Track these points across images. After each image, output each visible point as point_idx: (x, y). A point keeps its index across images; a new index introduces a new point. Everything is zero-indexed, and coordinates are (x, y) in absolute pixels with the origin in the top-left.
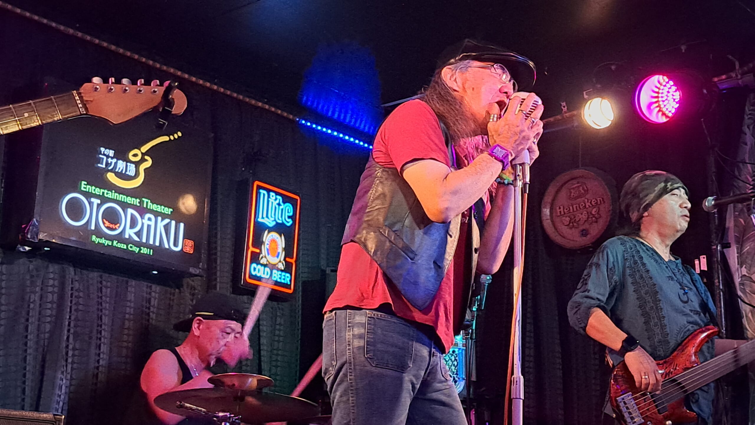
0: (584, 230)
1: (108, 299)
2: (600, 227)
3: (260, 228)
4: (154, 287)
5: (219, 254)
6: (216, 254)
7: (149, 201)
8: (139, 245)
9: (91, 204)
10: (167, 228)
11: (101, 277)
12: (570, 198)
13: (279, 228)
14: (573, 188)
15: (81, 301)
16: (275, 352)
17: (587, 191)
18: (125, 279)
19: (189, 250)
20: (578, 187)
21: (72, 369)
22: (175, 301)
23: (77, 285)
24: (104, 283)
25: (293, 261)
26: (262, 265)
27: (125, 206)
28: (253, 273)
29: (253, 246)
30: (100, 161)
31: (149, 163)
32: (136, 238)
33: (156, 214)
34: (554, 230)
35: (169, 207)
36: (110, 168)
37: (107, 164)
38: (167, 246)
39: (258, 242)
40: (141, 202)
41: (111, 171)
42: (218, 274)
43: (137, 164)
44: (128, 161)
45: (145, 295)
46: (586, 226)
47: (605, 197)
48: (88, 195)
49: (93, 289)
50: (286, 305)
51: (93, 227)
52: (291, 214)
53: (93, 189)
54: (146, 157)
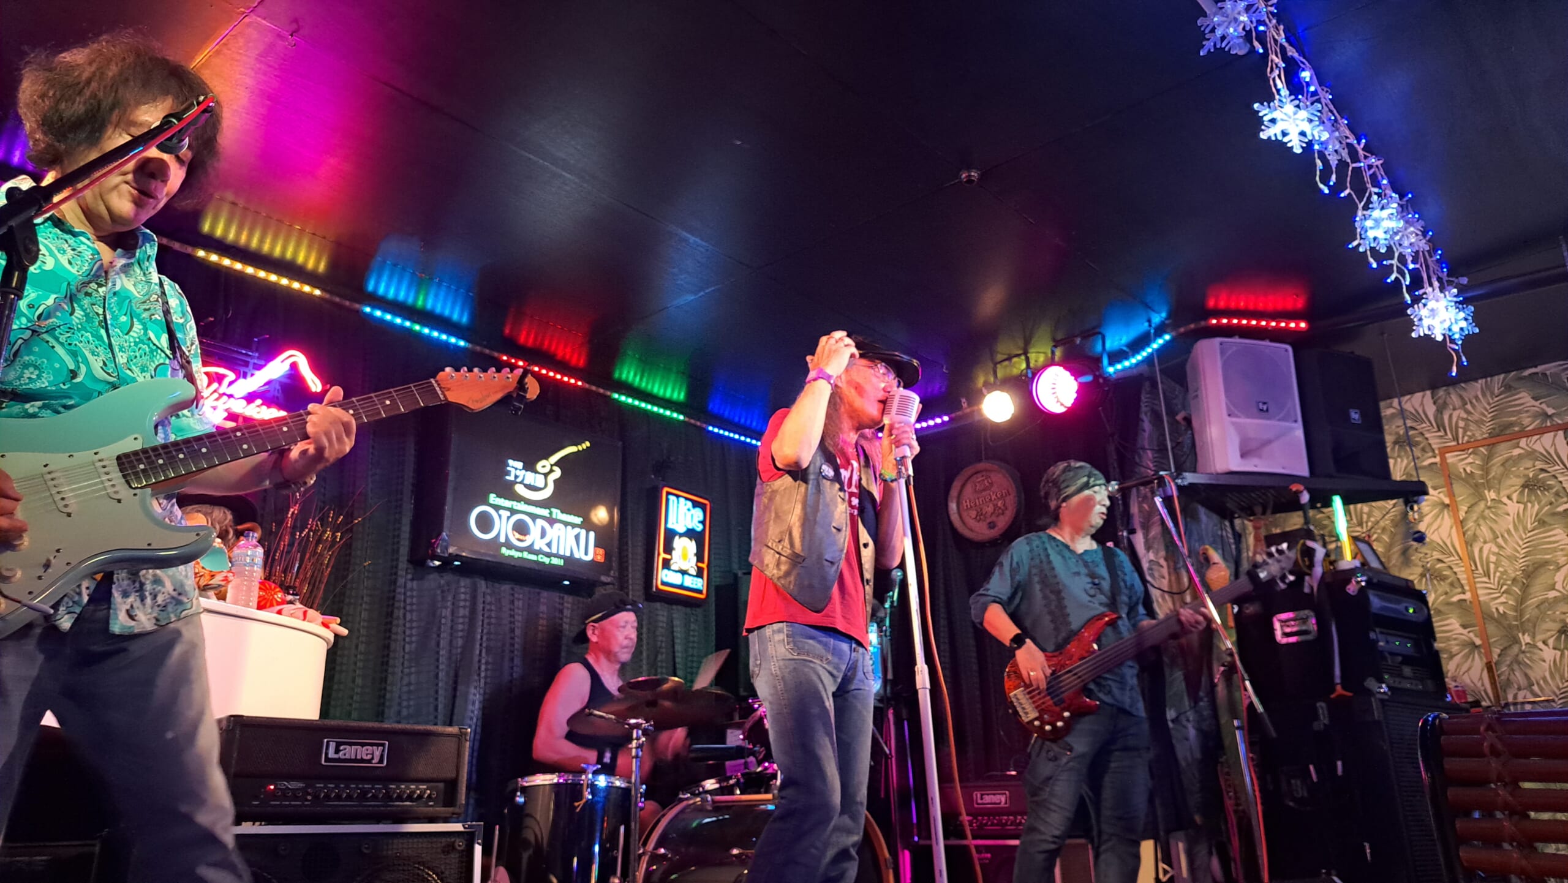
0: (990, 522)
1: (520, 611)
3: (671, 535)
4: (566, 597)
5: (630, 562)
6: (627, 562)
7: (559, 511)
8: (548, 555)
9: (500, 516)
10: (577, 537)
11: (513, 589)
12: (975, 492)
13: (690, 534)
14: (978, 481)
15: (493, 614)
16: (690, 658)
17: (992, 484)
18: (537, 590)
19: (600, 558)
20: (983, 480)
21: (485, 682)
23: (488, 599)
24: (516, 595)
25: (704, 566)
26: (673, 571)
27: (534, 517)
28: (665, 580)
29: (665, 552)
30: (508, 473)
31: (557, 473)
32: (546, 549)
33: (566, 524)
34: (961, 523)
35: (579, 516)
36: (519, 480)
37: (516, 477)
38: (577, 555)
39: (668, 549)
40: (551, 513)
41: (520, 483)
42: (630, 581)
43: (546, 475)
44: (536, 472)
45: (557, 605)
46: (993, 518)
47: (1009, 490)
48: (497, 508)
49: (505, 603)
50: (699, 611)
51: (502, 539)
52: (701, 518)
53: (501, 502)
54: (555, 468)
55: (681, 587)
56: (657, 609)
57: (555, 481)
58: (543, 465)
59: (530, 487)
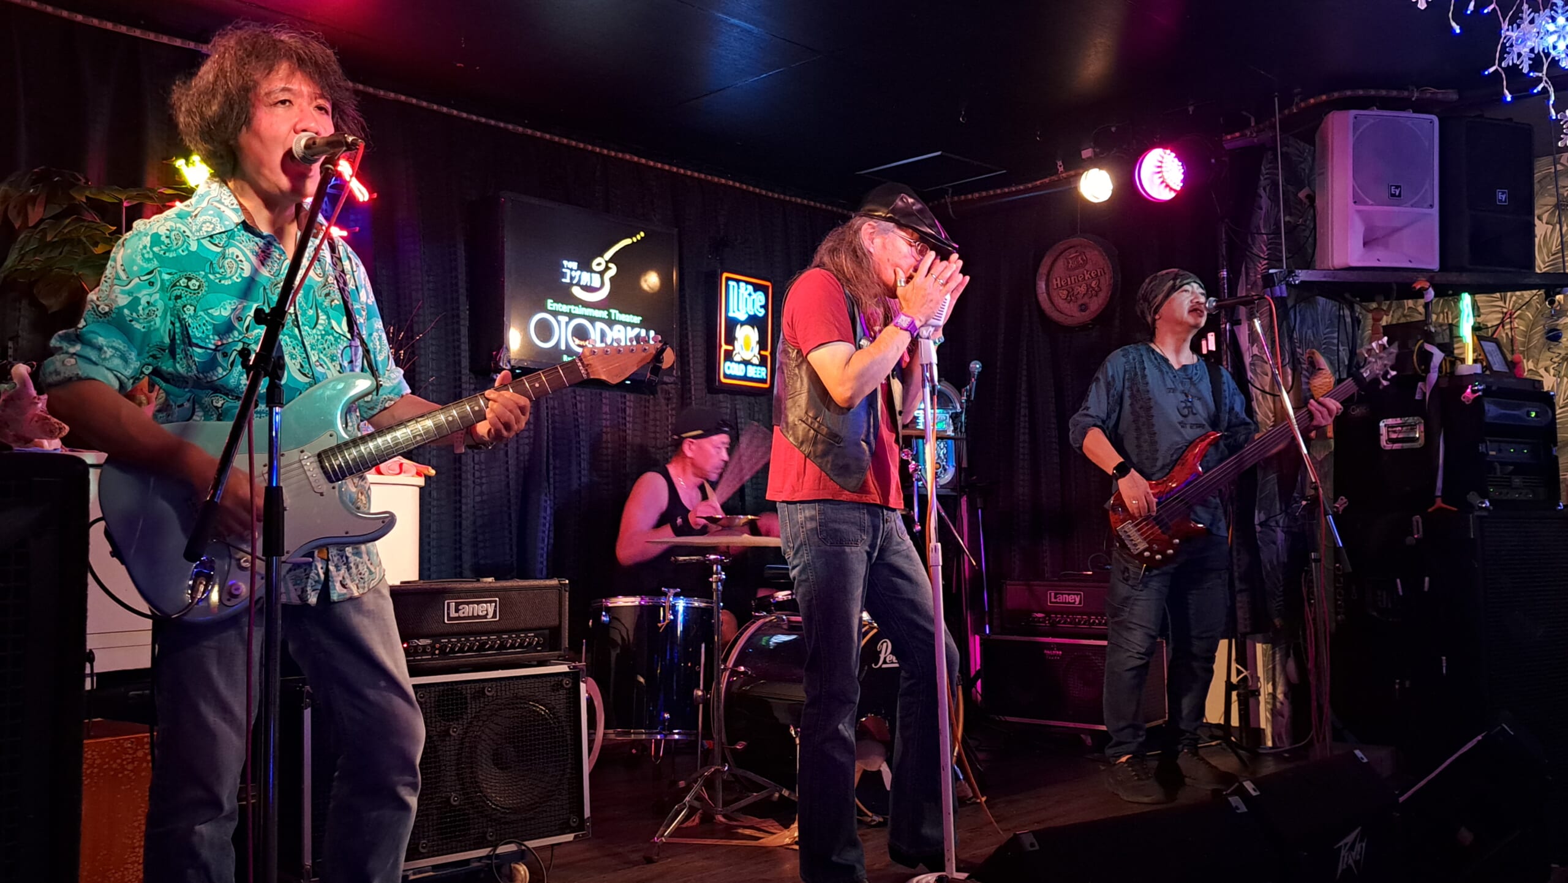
0: (1082, 305)
1: (584, 414)
2: (1100, 302)
3: (732, 324)
4: (626, 395)
5: (691, 356)
6: (688, 356)
7: (617, 312)
9: (558, 322)
11: (574, 392)
12: (1068, 269)
13: (752, 321)
14: (1071, 258)
15: (557, 418)
17: (1086, 262)
18: (598, 391)
20: (1077, 257)
21: (555, 488)
22: (651, 408)
23: (551, 403)
24: (578, 398)
25: (767, 353)
26: (736, 362)
27: (592, 320)
28: (728, 372)
29: (727, 343)
30: (564, 275)
31: (613, 270)
33: (625, 324)
34: (1050, 305)
35: (638, 315)
36: (575, 282)
37: (572, 278)
39: (731, 339)
40: (609, 314)
41: (578, 284)
42: (692, 377)
43: (602, 274)
44: (592, 271)
45: (620, 405)
46: (1086, 300)
47: (1105, 269)
48: (555, 314)
49: (568, 406)
50: (763, 398)
51: (563, 347)
52: (763, 303)
53: (559, 307)
54: (610, 265)
55: (745, 378)
56: (720, 402)
57: (612, 279)
58: (599, 263)
59: (588, 289)
